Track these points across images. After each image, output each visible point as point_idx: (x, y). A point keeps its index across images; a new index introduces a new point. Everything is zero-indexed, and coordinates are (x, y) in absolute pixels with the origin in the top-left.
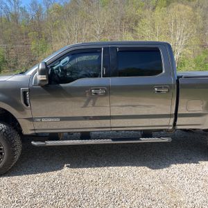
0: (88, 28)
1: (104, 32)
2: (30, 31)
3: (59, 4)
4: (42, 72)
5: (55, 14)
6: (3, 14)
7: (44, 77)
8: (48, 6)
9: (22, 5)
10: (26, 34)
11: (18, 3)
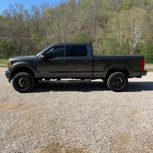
0: (71, 24)
1: (83, 28)
2: (30, 27)
3: (52, 7)
4: (43, 54)
5: (49, 15)
6: (12, 14)
7: (44, 56)
8: (43, 9)
9: (25, 9)
10: (28, 29)
11: (22, 7)
